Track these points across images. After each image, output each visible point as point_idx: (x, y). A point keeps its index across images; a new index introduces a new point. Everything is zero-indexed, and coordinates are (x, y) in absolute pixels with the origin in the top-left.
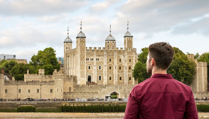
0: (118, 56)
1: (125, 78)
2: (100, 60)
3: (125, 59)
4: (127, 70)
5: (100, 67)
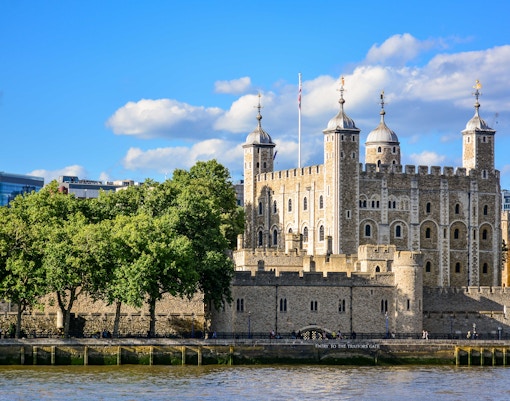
0: (452, 197)
1: (471, 265)
2: (398, 208)
3: (471, 203)
4: (477, 241)
5: (399, 227)
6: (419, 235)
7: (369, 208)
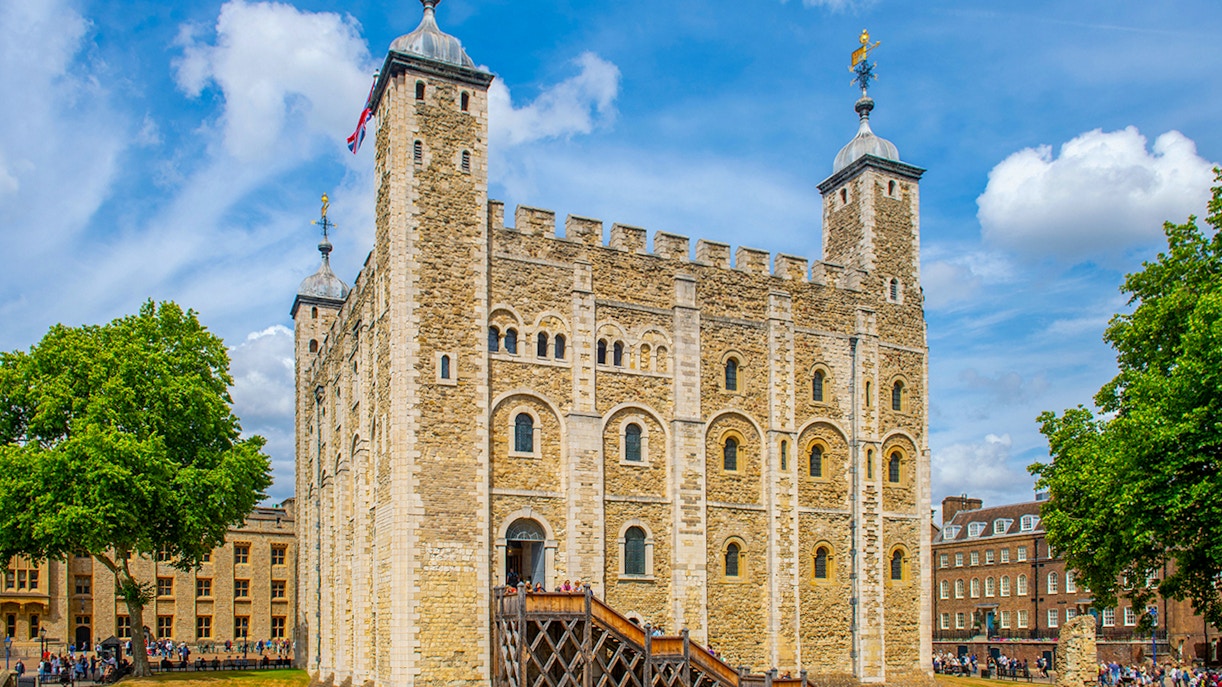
0: (803, 344)
1: (861, 555)
2: (631, 362)
3: (860, 369)
4: (878, 486)
5: (634, 430)
6: (701, 456)
7: (527, 352)
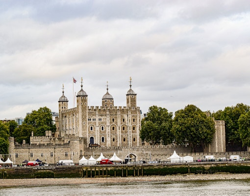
1: (129, 139)
3: (129, 118)
4: (131, 131)
6: (110, 129)
7: (92, 121)
